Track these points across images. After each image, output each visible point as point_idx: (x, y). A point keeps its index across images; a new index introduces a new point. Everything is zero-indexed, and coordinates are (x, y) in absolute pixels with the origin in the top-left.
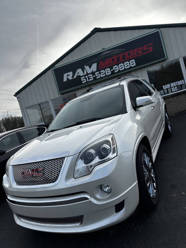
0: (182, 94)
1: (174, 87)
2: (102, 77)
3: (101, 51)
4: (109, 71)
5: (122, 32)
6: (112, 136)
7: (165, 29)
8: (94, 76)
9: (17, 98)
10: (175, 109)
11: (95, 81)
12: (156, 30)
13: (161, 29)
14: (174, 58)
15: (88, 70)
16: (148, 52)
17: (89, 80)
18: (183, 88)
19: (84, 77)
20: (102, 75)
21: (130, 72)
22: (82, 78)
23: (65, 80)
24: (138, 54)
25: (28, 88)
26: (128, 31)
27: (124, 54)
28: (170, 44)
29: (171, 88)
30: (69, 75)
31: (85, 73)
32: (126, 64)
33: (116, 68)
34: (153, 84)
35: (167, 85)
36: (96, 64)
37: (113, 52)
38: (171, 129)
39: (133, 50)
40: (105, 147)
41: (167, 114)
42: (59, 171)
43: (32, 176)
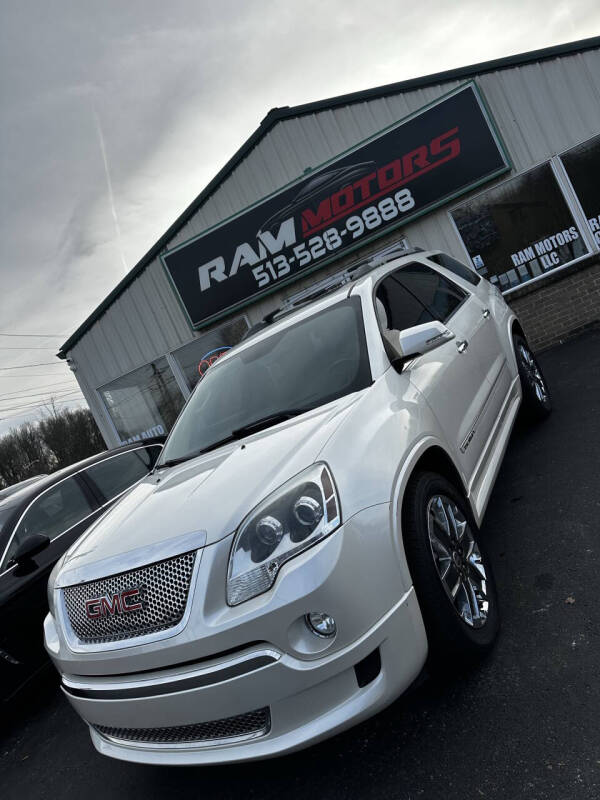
0: (575, 273)
1: (549, 253)
2: (315, 257)
3: (300, 178)
4: (336, 237)
5: (358, 109)
6: (324, 469)
7: (489, 75)
8: (292, 260)
9: (68, 361)
10: (562, 324)
11: (298, 275)
12: (461, 86)
13: (477, 78)
14: (533, 162)
15: (270, 242)
16: (447, 159)
17: (277, 275)
18: (575, 252)
19: (261, 268)
20: (316, 251)
21: (400, 229)
22: (255, 271)
23: (205, 284)
24: (416, 169)
25: (96, 327)
26: (376, 104)
27: (372, 177)
28: (515, 120)
29: (538, 257)
30: (214, 269)
31: (263, 255)
32: (384, 207)
33: (356, 222)
34: (479, 256)
35: (525, 251)
36: (292, 220)
37: (340, 177)
38: (547, 393)
39: (398, 161)
40: (305, 504)
41: (527, 349)
42: (186, 592)
43: (116, 613)
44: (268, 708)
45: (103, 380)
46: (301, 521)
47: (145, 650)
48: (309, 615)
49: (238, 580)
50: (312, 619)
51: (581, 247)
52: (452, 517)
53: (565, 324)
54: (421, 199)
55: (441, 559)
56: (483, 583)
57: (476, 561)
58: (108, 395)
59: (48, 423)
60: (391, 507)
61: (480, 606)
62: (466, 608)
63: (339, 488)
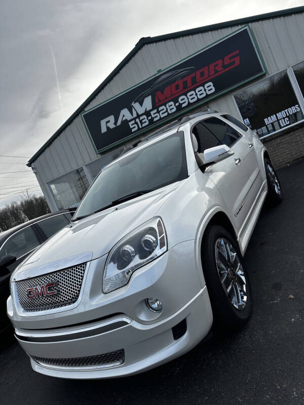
0: (297, 129)
1: (284, 118)
2: (162, 117)
3: (155, 75)
4: (173, 106)
5: (186, 39)
6: (159, 221)
7: (256, 23)
8: (150, 118)
9: (32, 168)
10: (289, 156)
11: (153, 126)
12: (241, 28)
13: (250, 24)
14: (278, 70)
15: (139, 108)
16: (233, 66)
17: (142, 126)
18: (298, 118)
19: (133, 122)
20: (163, 114)
21: (207, 104)
22: (130, 123)
23: (104, 130)
24: (216, 71)
25: (47, 151)
26: (196, 37)
27: (193, 75)
28: (269, 47)
29: (278, 120)
30: (109, 122)
31: (135, 115)
32: (199, 91)
33: (184, 99)
34: (247, 119)
35: (272, 117)
36: (150, 97)
37: (176, 75)
38: (280, 190)
39: (207, 67)
40: (148, 239)
41: (271, 166)
42: (81, 285)
43: (43, 296)
44: (123, 349)
45: (50, 178)
46: (145, 248)
47: (57, 316)
48: (148, 299)
49: (110, 279)
50: (150, 301)
51: (301, 116)
52: (229, 250)
53: (291, 156)
54: (218, 88)
55: (222, 272)
56: (244, 286)
57: (241, 274)
58: (53, 186)
59: (25, 202)
60: (195, 242)
61: (242, 298)
62: (234, 299)
63: (167, 231)
